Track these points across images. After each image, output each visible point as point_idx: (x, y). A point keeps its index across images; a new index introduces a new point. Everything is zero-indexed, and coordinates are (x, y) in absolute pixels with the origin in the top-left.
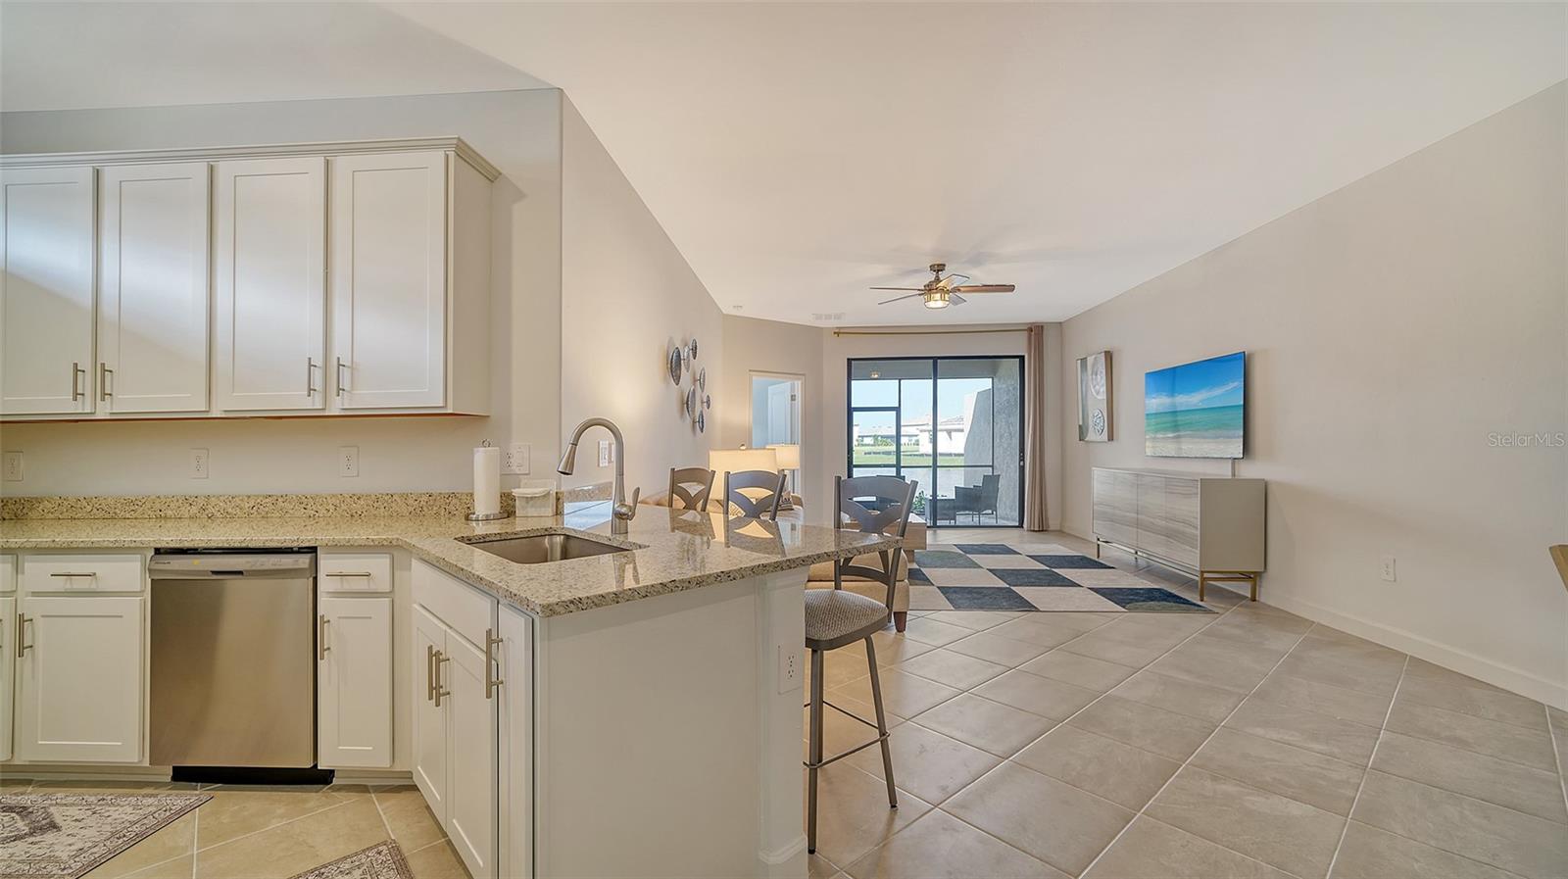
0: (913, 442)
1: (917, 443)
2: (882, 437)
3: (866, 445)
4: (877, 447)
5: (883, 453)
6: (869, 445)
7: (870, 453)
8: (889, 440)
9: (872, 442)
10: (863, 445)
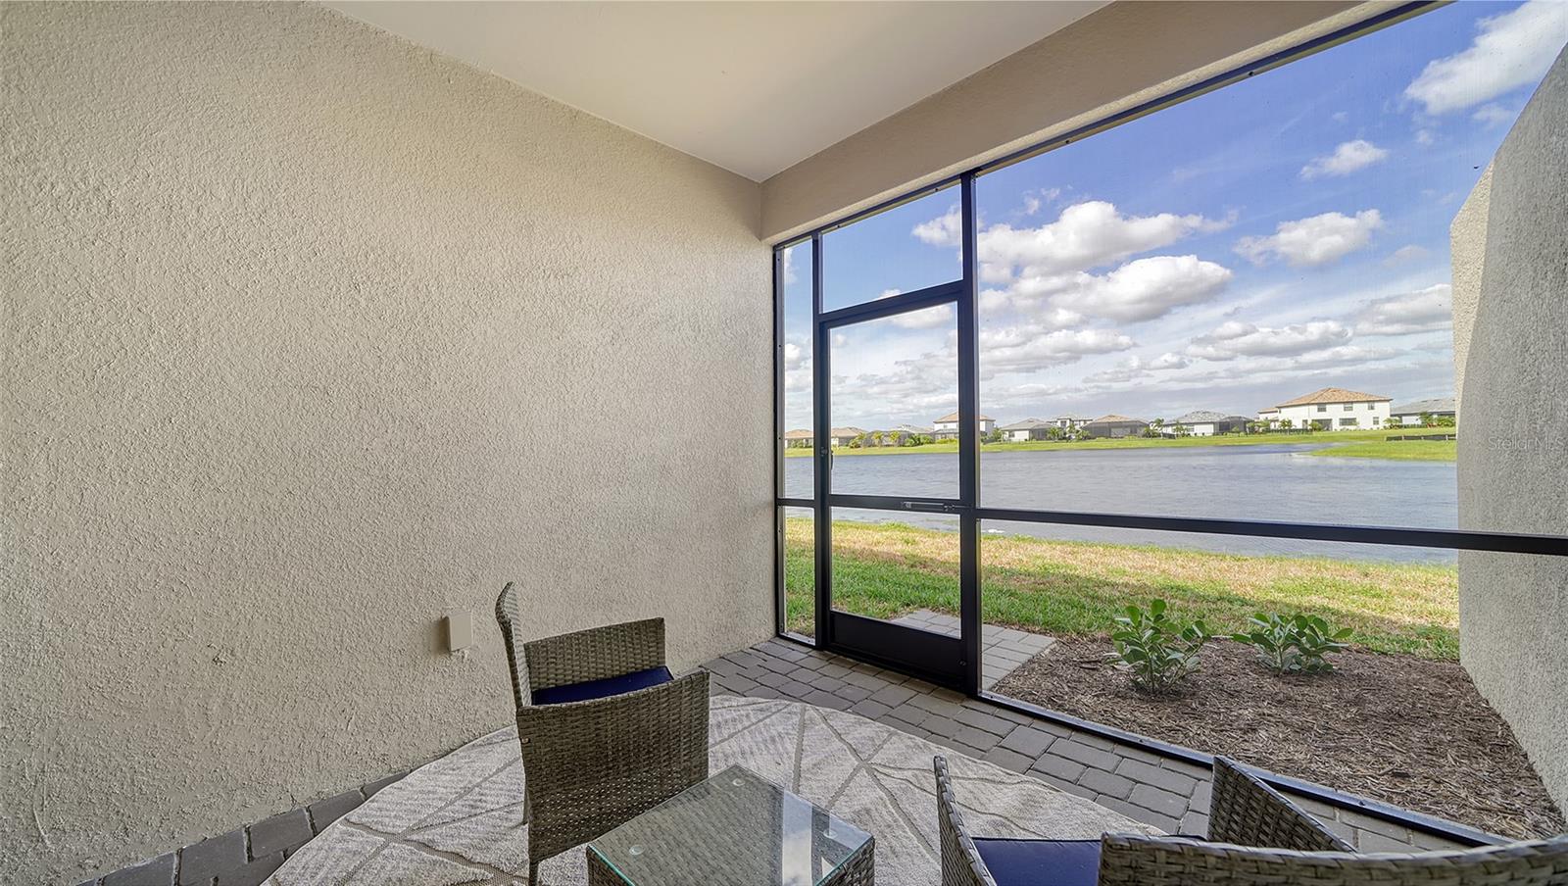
5: (1427, 438)
9: (1420, 422)
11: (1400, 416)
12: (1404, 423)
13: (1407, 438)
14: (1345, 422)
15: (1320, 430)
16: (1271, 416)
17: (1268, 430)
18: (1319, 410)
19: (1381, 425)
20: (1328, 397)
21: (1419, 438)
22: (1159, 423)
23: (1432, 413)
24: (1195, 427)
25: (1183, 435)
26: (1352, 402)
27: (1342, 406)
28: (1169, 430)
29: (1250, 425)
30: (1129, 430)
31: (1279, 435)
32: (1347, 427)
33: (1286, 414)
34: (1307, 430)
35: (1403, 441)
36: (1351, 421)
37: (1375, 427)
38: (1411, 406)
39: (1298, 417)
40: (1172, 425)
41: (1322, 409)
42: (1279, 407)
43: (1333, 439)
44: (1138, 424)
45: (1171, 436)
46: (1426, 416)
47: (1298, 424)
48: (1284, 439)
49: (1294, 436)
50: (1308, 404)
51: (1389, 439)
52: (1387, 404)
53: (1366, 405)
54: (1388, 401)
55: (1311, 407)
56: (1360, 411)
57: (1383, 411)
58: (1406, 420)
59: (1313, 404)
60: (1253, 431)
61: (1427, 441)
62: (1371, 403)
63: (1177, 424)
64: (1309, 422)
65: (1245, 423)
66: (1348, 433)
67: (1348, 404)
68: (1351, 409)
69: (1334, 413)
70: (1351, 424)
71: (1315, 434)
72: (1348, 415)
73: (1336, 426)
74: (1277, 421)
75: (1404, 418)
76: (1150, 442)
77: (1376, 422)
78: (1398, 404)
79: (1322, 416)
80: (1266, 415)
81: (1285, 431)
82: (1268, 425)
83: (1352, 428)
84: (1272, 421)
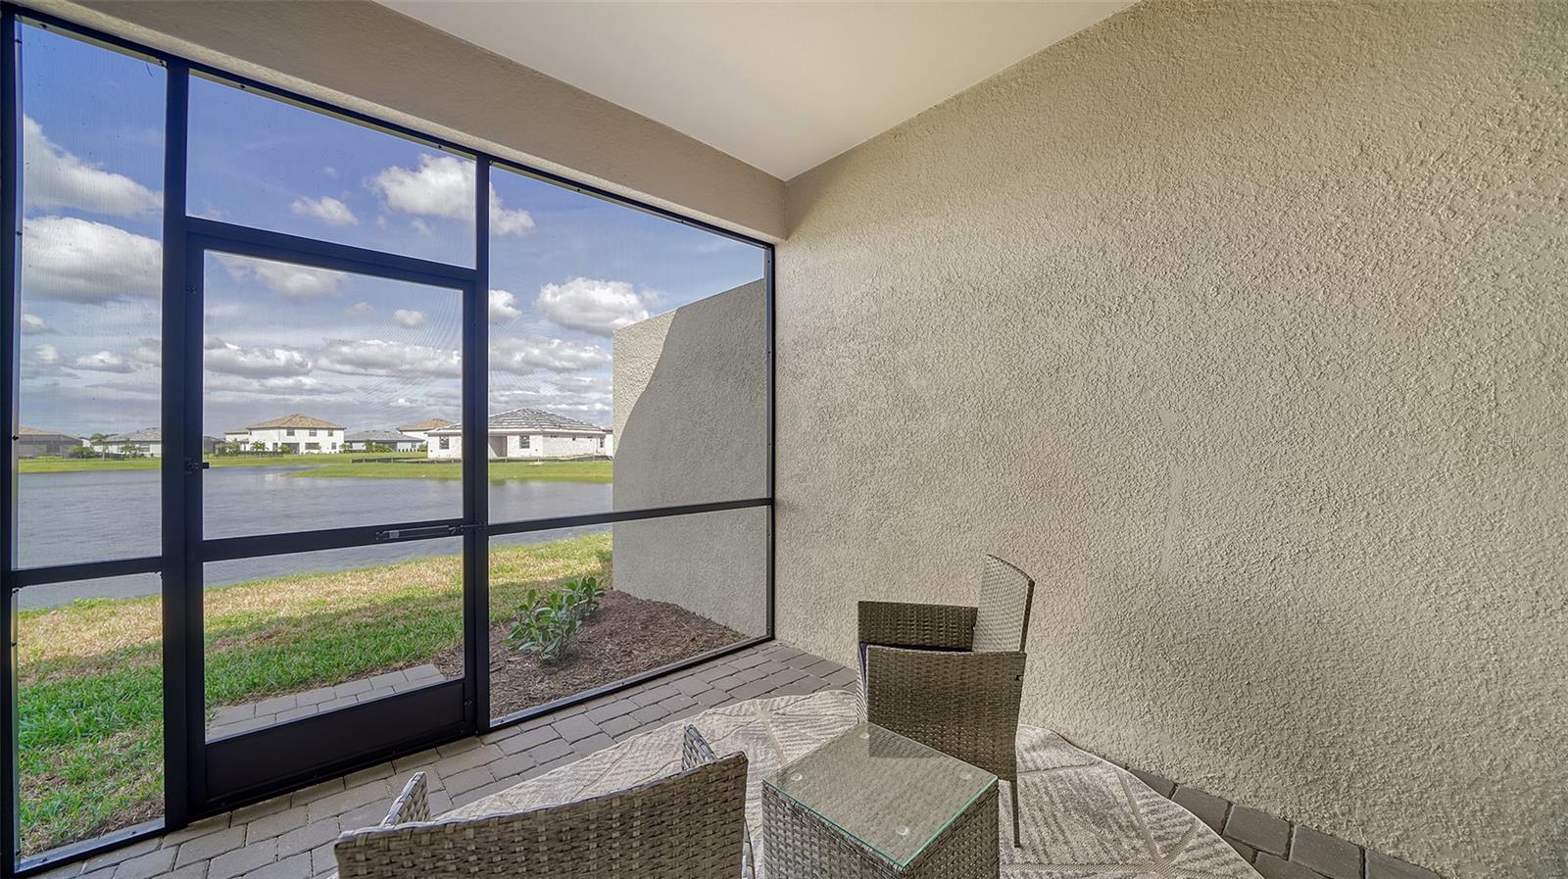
0: (417, 447)
1: (424, 449)
2: (377, 442)
3: (355, 451)
4: (371, 454)
5: (379, 460)
6: (360, 451)
7: (361, 461)
8: (387, 446)
9: (364, 448)
10: (351, 451)
11: (351, 442)
12: (354, 448)
13: (367, 461)
14: (310, 446)
15: (288, 452)
16: (240, 438)
17: (237, 452)
18: (288, 434)
19: (338, 450)
20: (296, 422)
21: (374, 460)
22: (100, 440)
23: (373, 441)
24: (151, 446)
25: (135, 456)
26: (316, 429)
27: (308, 431)
28: (114, 449)
29: (221, 445)
30: (44, 447)
31: (249, 457)
32: (312, 451)
33: (256, 437)
34: (278, 453)
35: (364, 463)
36: (315, 446)
37: (333, 451)
38: (359, 434)
39: (271, 439)
40: (118, 443)
41: (291, 434)
42: (250, 429)
43: (302, 461)
44: (63, 439)
45: (117, 457)
46: (368, 443)
47: (270, 447)
48: (257, 462)
49: (266, 458)
50: (279, 428)
51: (354, 461)
52: (342, 432)
53: (327, 432)
54: (343, 429)
55: (282, 431)
56: (322, 437)
57: (339, 437)
58: (356, 446)
59: (283, 428)
60: (222, 452)
61: (381, 463)
62: (331, 430)
63: (127, 443)
64: (280, 445)
65: (215, 443)
66: (313, 457)
67: (313, 430)
68: (315, 435)
69: (302, 437)
70: (315, 448)
71: (285, 456)
72: (313, 440)
73: (302, 449)
74: (248, 443)
75: (353, 444)
76: (82, 464)
77: (334, 447)
78: (352, 431)
79: (291, 440)
80: (236, 436)
81: (257, 453)
82: (238, 447)
83: (316, 451)
84: (242, 442)
